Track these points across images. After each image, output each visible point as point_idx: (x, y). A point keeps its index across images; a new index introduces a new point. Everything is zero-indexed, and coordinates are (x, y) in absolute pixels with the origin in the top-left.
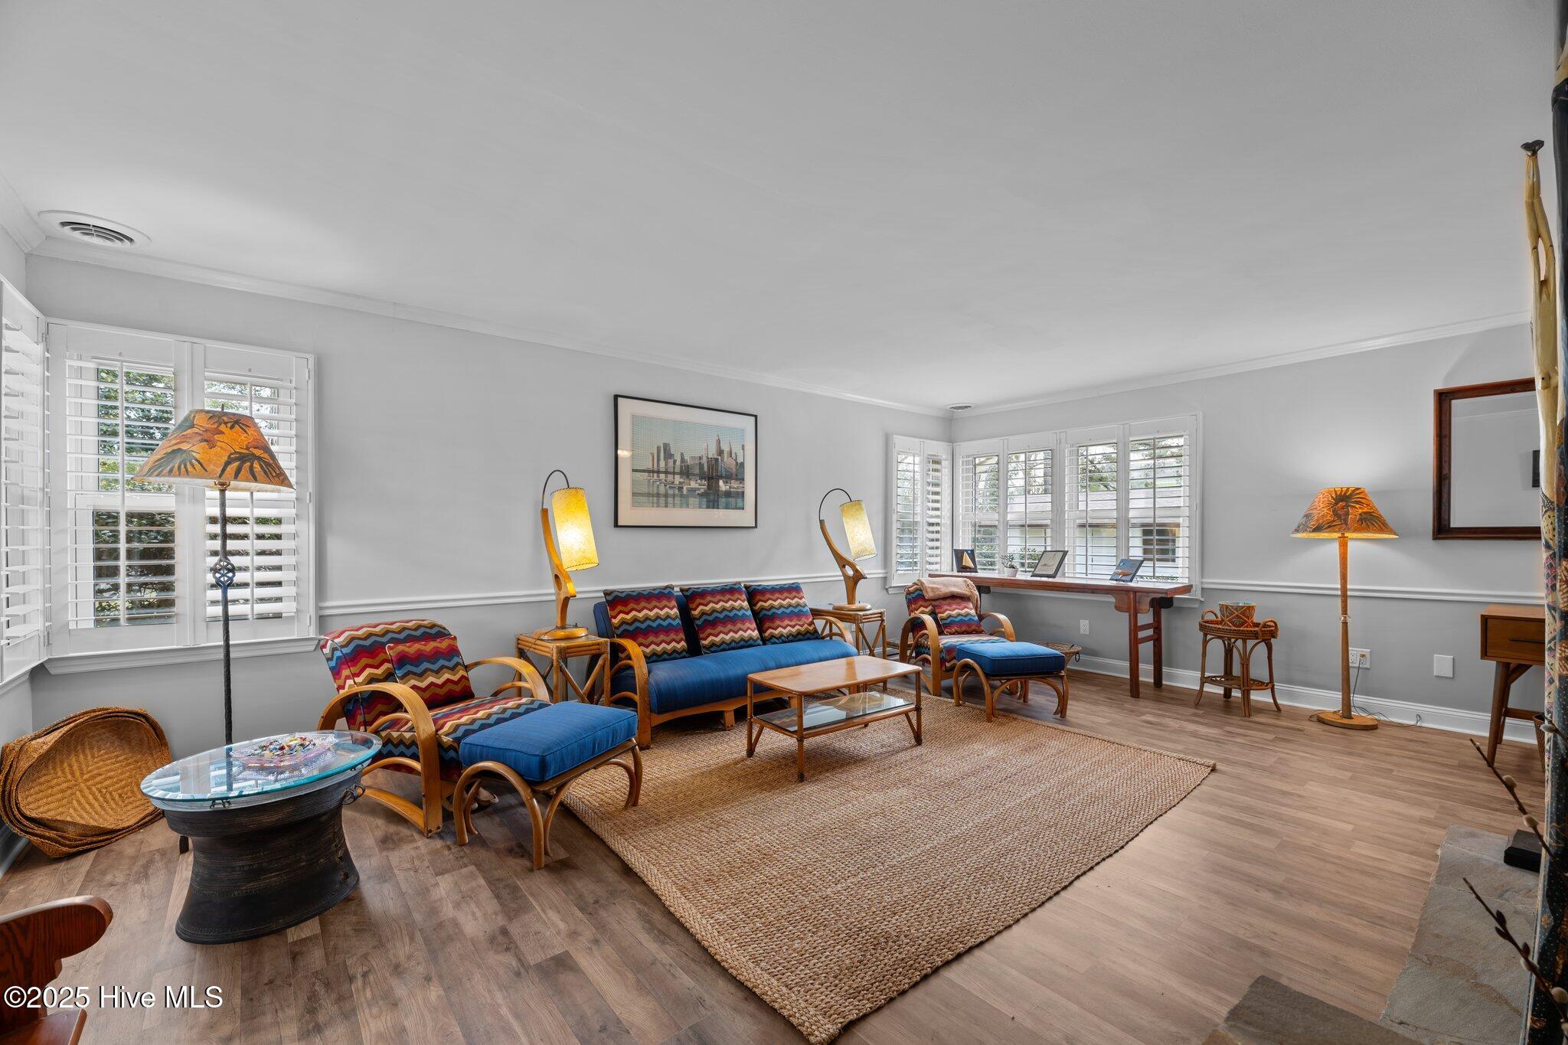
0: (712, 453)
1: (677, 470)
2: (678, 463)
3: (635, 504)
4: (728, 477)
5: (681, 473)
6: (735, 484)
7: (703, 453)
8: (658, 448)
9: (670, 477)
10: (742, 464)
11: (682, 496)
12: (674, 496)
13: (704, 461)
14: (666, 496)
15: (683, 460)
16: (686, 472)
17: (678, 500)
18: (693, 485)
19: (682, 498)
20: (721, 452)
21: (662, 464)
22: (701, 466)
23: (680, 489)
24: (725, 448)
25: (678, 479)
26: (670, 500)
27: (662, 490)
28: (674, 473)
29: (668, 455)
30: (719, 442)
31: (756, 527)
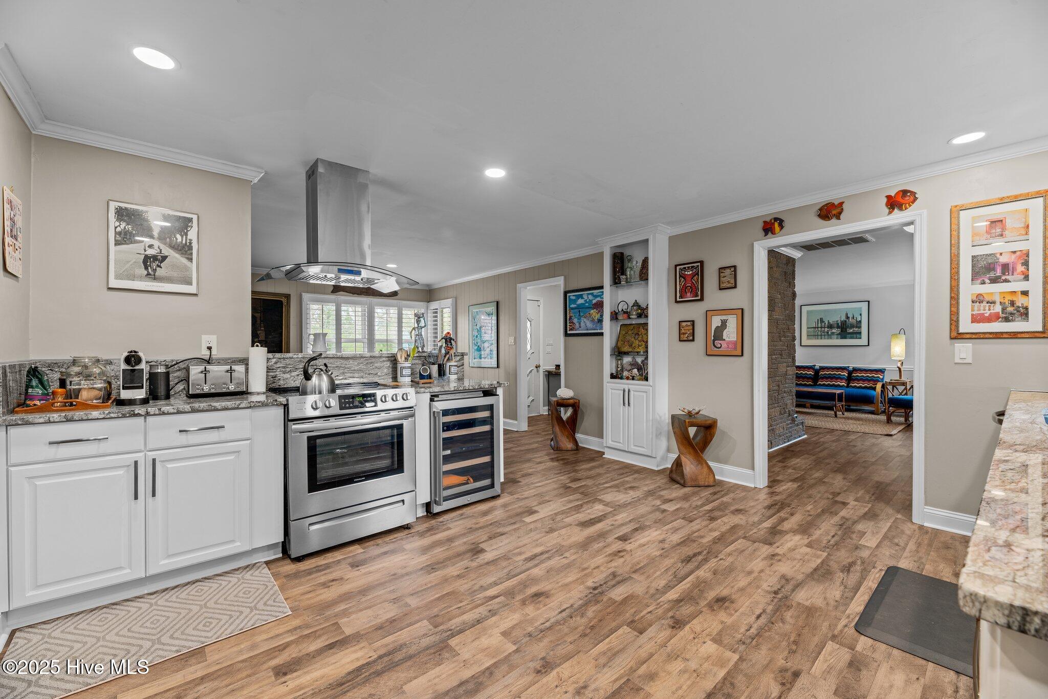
0: (843, 318)
1: (826, 326)
2: (827, 324)
3: (808, 339)
4: (852, 326)
5: (828, 327)
6: (856, 329)
7: (839, 319)
8: (818, 320)
9: (823, 329)
10: (860, 322)
11: (828, 335)
12: (825, 335)
13: (839, 322)
14: (821, 335)
15: (829, 322)
16: (831, 326)
17: (826, 337)
18: (834, 331)
19: (829, 336)
20: (848, 318)
21: (819, 325)
22: (838, 324)
23: (828, 333)
24: (850, 316)
25: (826, 329)
26: (823, 337)
27: (819, 333)
28: (825, 327)
29: (822, 320)
30: (847, 314)
31: (868, 345)
